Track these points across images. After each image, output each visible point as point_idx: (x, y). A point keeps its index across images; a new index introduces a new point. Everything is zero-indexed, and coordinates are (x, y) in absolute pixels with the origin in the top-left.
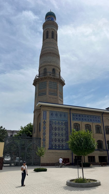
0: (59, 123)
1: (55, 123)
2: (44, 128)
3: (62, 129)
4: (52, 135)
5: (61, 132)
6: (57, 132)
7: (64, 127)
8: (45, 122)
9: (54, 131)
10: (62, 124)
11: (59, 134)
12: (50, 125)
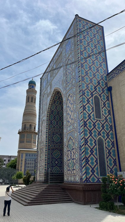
0: (31, 160)
1: (29, 160)
2: (22, 164)
3: (32, 163)
4: (26, 167)
5: (31, 165)
6: (29, 165)
7: (34, 162)
8: (22, 160)
9: (27, 165)
10: (33, 160)
11: (30, 167)
12: (25, 161)
